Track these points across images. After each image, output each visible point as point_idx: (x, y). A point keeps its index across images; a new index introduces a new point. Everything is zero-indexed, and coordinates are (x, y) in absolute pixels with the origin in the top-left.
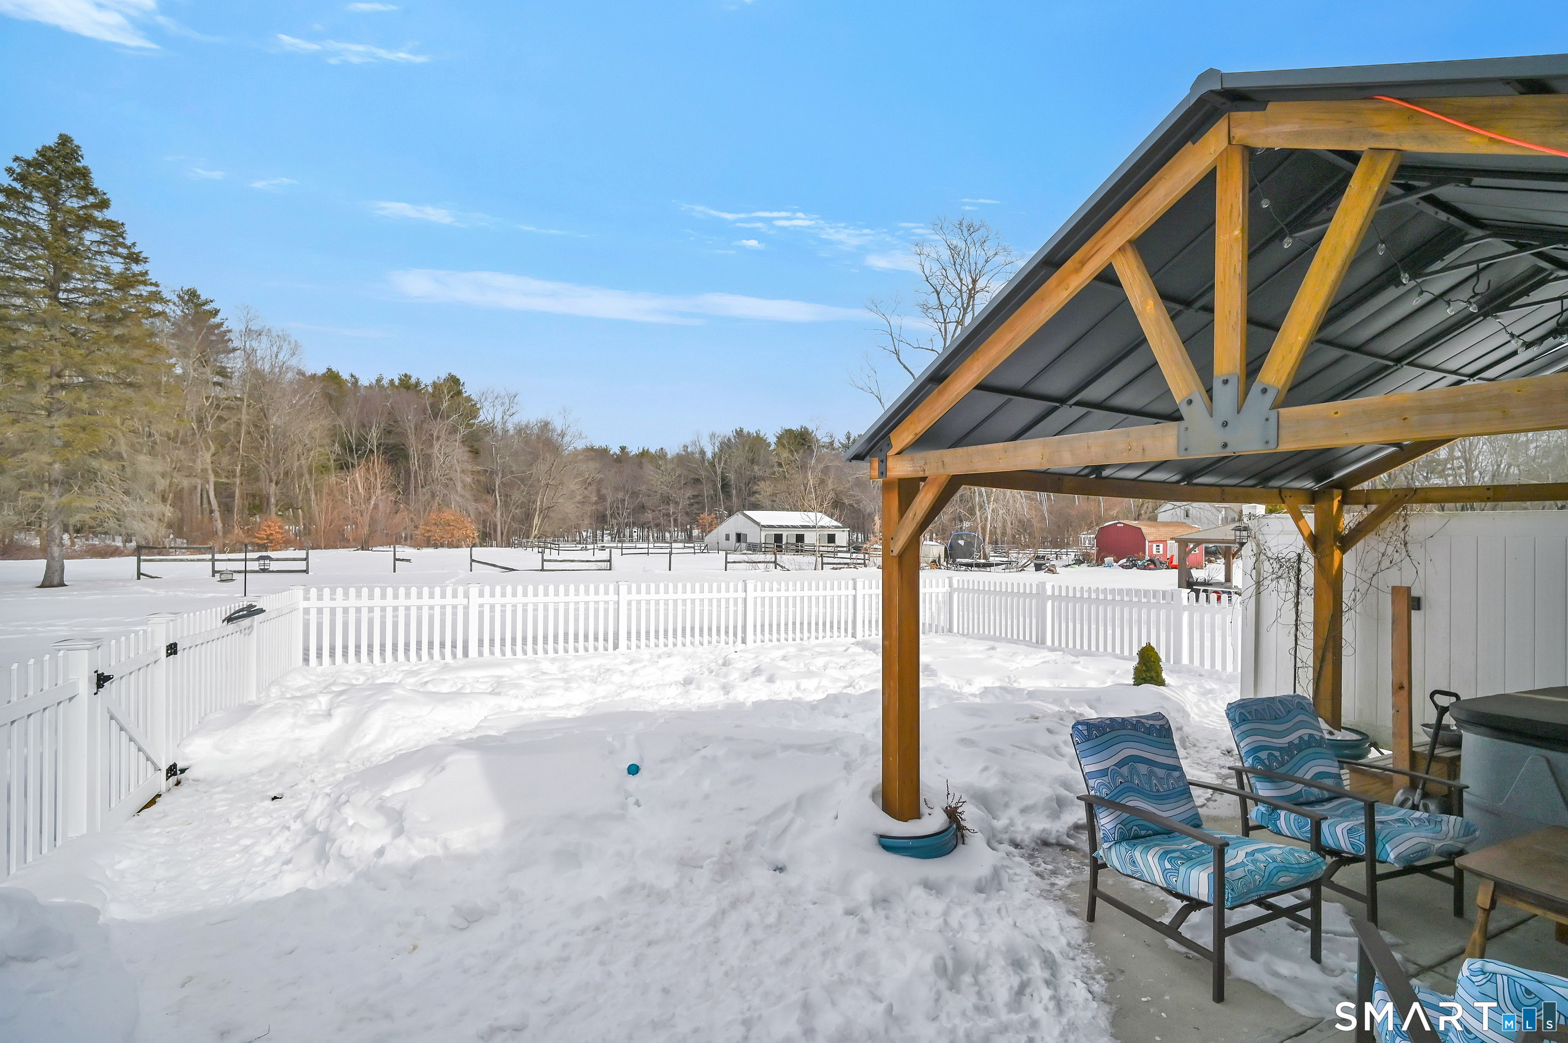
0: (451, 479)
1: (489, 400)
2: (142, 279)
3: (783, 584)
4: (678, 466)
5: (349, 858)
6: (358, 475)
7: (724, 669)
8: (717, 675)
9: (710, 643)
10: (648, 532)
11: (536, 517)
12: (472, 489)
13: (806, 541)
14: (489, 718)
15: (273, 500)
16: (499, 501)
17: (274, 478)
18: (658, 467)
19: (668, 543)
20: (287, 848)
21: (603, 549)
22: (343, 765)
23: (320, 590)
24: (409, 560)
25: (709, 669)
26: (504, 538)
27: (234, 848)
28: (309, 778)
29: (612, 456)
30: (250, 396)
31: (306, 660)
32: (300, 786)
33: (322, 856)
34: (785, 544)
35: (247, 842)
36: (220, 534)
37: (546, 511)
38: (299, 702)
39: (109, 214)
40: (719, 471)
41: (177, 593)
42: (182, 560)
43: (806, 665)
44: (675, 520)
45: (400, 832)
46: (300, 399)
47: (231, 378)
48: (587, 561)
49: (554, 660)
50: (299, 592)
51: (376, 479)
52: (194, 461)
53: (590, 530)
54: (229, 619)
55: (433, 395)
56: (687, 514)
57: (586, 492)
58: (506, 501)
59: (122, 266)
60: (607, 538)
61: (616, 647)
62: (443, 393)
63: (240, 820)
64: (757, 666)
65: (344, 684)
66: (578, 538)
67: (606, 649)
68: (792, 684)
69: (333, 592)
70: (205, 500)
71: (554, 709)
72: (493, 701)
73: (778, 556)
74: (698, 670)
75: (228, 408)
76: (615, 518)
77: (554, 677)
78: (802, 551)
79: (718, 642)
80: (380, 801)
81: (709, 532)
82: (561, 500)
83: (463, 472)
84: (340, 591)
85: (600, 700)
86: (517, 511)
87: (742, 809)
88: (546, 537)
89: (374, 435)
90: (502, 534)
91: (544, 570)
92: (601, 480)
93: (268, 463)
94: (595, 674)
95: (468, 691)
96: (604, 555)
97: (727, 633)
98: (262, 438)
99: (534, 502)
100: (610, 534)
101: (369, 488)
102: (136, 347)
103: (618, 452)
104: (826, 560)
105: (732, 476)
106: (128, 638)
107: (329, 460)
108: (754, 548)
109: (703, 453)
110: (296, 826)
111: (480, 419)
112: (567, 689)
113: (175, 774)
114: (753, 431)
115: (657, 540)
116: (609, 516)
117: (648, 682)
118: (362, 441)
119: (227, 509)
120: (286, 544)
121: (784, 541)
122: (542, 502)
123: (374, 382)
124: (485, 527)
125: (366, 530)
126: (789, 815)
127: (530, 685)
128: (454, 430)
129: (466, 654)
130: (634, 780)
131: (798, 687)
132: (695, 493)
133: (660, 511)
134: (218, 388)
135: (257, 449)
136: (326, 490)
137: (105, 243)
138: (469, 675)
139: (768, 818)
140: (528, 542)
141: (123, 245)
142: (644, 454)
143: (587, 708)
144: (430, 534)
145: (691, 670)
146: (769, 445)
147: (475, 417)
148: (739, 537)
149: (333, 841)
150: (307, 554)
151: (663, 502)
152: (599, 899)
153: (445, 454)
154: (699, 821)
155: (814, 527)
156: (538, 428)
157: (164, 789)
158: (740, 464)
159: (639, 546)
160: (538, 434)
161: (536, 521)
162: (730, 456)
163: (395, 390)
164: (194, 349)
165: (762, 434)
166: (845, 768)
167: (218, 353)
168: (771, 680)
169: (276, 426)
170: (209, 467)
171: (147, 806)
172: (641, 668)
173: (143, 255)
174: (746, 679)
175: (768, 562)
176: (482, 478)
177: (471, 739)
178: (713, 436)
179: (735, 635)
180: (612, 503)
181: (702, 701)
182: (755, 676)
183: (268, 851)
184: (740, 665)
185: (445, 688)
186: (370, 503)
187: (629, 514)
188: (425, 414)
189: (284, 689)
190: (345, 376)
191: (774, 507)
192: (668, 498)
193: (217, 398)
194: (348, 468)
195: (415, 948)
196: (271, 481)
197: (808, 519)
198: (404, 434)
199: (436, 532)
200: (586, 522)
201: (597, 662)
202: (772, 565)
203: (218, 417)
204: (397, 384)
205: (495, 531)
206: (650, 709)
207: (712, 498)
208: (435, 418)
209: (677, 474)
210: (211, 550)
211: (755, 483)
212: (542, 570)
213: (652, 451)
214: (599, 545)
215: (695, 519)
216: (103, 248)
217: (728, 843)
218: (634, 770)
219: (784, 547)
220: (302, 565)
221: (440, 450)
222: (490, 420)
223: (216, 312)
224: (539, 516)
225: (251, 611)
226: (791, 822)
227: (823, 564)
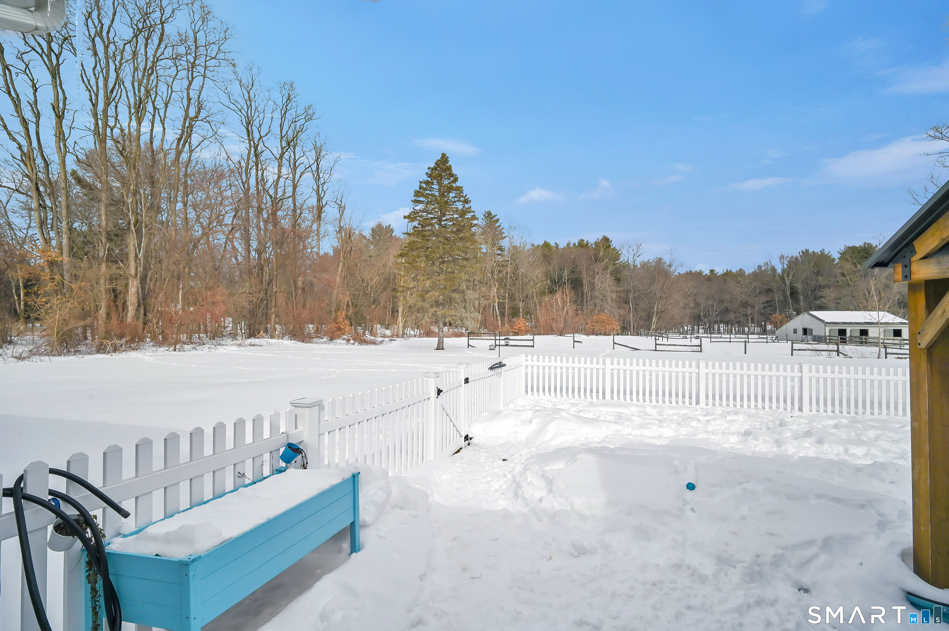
0: (605, 296)
1: (626, 249)
2: (469, 210)
3: (844, 368)
4: (754, 281)
5: (527, 499)
6: (558, 296)
7: (779, 429)
8: (772, 432)
9: (770, 408)
10: (731, 327)
11: (654, 318)
12: (616, 302)
13: (871, 334)
14: (609, 436)
15: (521, 310)
16: (631, 308)
17: (522, 299)
18: (738, 282)
19: (746, 334)
20: (504, 487)
21: (697, 338)
22: (535, 449)
23: (538, 356)
24: (581, 342)
25: (767, 426)
26: (635, 330)
27: (484, 481)
28: (520, 453)
29: (705, 276)
30: (512, 259)
31: (527, 392)
32: (515, 456)
33: (516, 495)
34: (849, 337)
35: (490, 479)
36: (500, 327)
37: (660, 314)
38: (518, 413)
39: (458, 184)
40: (788, 283)
41: (481, 355)
42: (484, 339)
43: (857, 434)
44: (752, 319)
45: (550, 491)
46: (532, 258)
47: (504, 251)
48: (685, 346)
49: (654, 407)
50: (523, 357)
51: (567, 298)
52: (490, 292)
53: (689, 326)
54: (491, 368)
55: (595, 249)
56: (762, 314)
57: (686, 301)
58: (636, 308)
59: (462, 206)
60: (701, 331)
61: (698, 403)
62: (600, 247)
63: (488, 468)
64: (808, 429)
65: (541, 406)
66: (681, 331)
67: (691, 404)
68: (841, 449)
69: (544, 358)
70: (494, 311)
71: (651, 438)
72: (615, 427)
73: (840, 347)
74: (759, 426)
75: (503, 266)
76: (707, 318)
77: (653, 417)
78: (866, 343)
79: (778, 408)
80: (543, 472)
81: (780, 327)
82: (670, 307)
83: (611, 292)
84: (547, 357)
85: (681, 437)
86: (643, 314)
87: (772, 535)
88: (661, 330)
89: (566, 274)
90: (634, 327)
91: (657, 351)
92: (696, 294)
93: (519, 292)
94: (681, 419)
95: (602, 419)
96: (697, 342)
97: (785, 401)
98: (517, 280)
99: (653, 308)
100: (703, 328)
101: (564, 302)
102: (467, 242)
103: (708, 274)
104: (889, 351)
105: (799, 286)
106: (450, 374)
107: (545, 288)
108: (819, 339)
109: (774, 270)
110: (509, 476)
111: (621, 260)
112: (660, 427)
113: (468, 440)
114: (818, 250)
115: (738, 333)
116: (702, 316)
117: (718, 430)
118: (560, 277)
119: (503, 315)
120: (526, 332)
121: (848, 334)
122: (658, 308)
123: (566, 245)
124: (624, 323)
125: (562, 325)
126: (813, 550)
127: (637, 420)
128: (606, 268)
129: (604, 397)
130: (690, 494)
131: (846, 451)
132: (768, 299)
133: (740, 312)
134: (499, 257)
135: (514, 285)
136: (544, 304)
137: (456, 197)
138: (604, 410)
139: (795, 547)
140: (649, 333)
141: (462, 196)
142: (727, 274)
143: (671, 441)
144: (593, 327)
145: (752, 426)
146: (833, 260)
147: (617, 260)
148: (805, 331)
149: (521, 488)
150: (534, 337)
151: (743, 306)
152: (658, 566)
153: (601, 282)
154: (735, 534)
155: (877, 323)
156: (655, 262)
157: (463, 446)
158: (807, 276)
159: (723, 336)
160: (654, 266)
161: (654, 319)
162: (797, 271)
163: (576, 248)
164: (490, 239)
165: (826, 252)
166: (878, 525)
167: (499, 240)
168: (820, 442)
169: (523, 273)
170: (496, 295)
171: (456, 453)
172: (713, 419)
173: (469, 199)
174: (797, 439)
175: (831, 351)
176: (622, 295)
177: (597, 447)
178: (782, 258)
179: (793, 403)
180: (705, 308)
181: (757, 449)
182: (806, 437)
183: (497, 486)
184: (794, 427)
185: (590, 416)
186: (564, 311)
187: (717, 315)
188: (591, 260)
189: (515, 405)
190: (552, 244)
191: (837, 308)
192: (747, 303)
193: (498, 261)
194: (554, 292)
195: (551, 558)
196: (520, 301)
197: (870, 317)
198: (580, 273)
199: (597, 327)
200: (687, 321)
201: (683, 412)
202: (835, 353)
203: (499, 270)
204: (577, 245)
205: (630, 326)
206: (714, 448)
207: (782, 302)
208: (596, 262)
209: (753, 286)
210: (495, 335)
211: (820, 290)
212: (656, 350)
213: (734, 271)
214: (695, 336)
215: (768, 318)
216: (456, 199)
217: (758, 556)
218: (691, 487)
219: (848, 339)
220: (531, 343)
221: (598, 280)
222: (626, 260)
223: (498, 220)
224: (656, 316)
225: (501, 365)
226: (816, 556)
227: (886, 354)
